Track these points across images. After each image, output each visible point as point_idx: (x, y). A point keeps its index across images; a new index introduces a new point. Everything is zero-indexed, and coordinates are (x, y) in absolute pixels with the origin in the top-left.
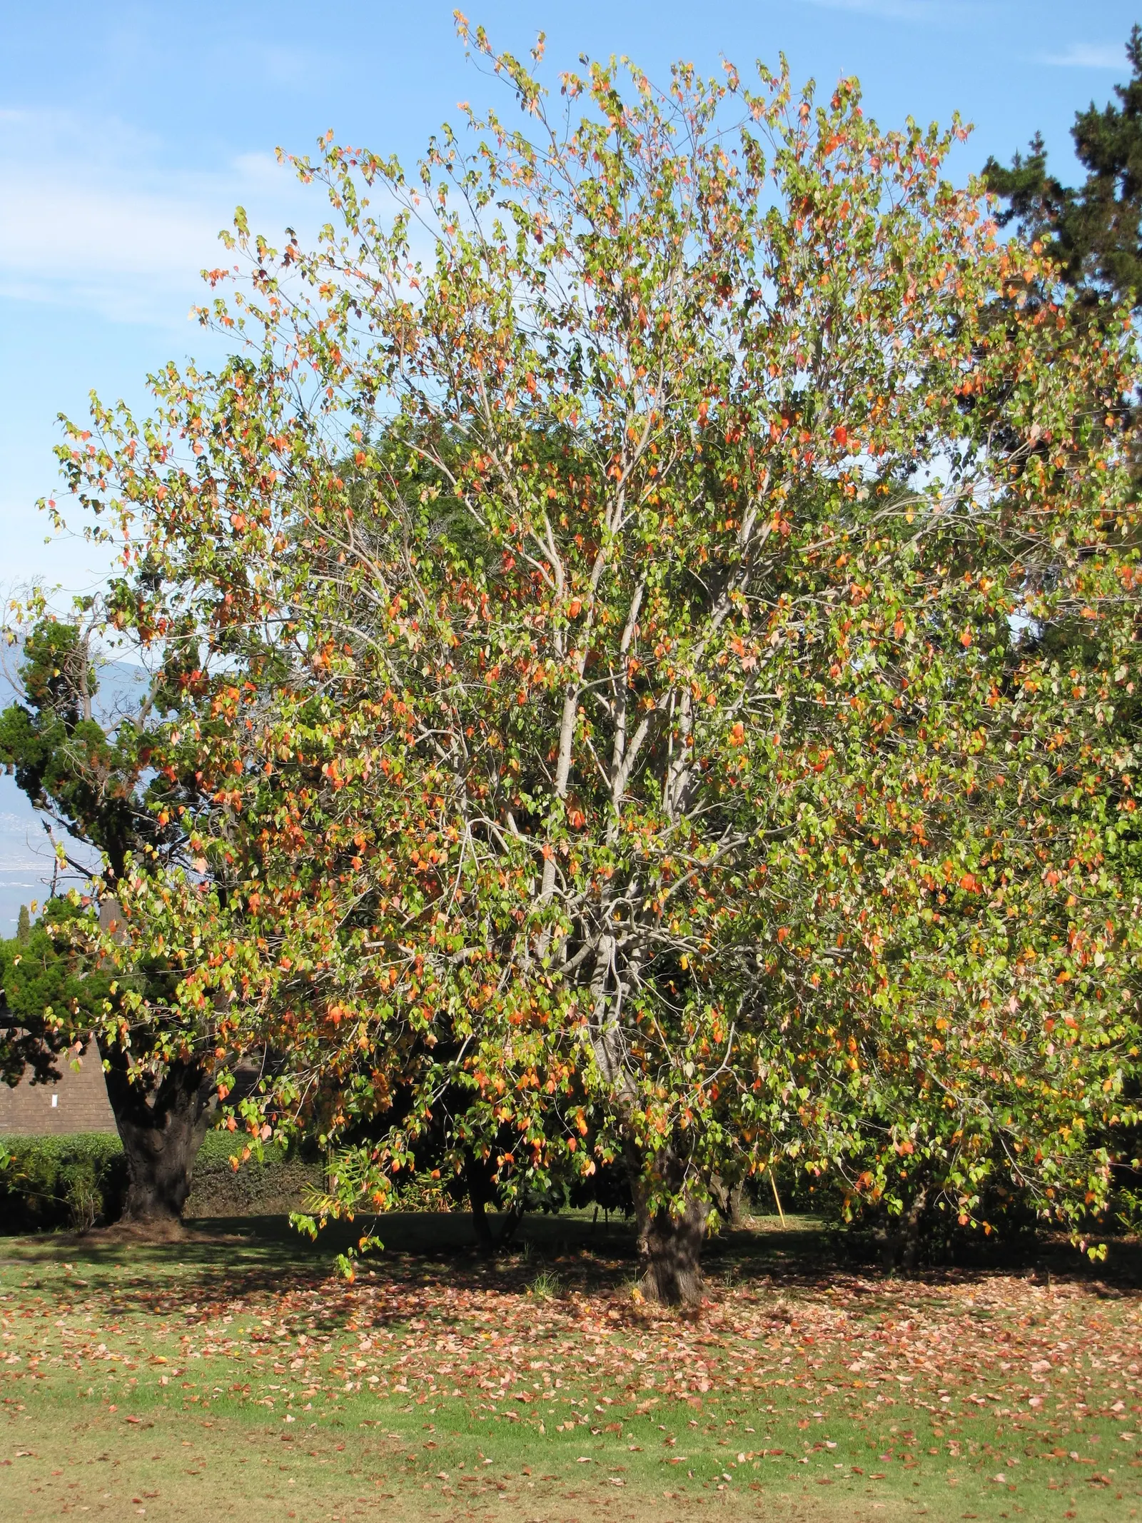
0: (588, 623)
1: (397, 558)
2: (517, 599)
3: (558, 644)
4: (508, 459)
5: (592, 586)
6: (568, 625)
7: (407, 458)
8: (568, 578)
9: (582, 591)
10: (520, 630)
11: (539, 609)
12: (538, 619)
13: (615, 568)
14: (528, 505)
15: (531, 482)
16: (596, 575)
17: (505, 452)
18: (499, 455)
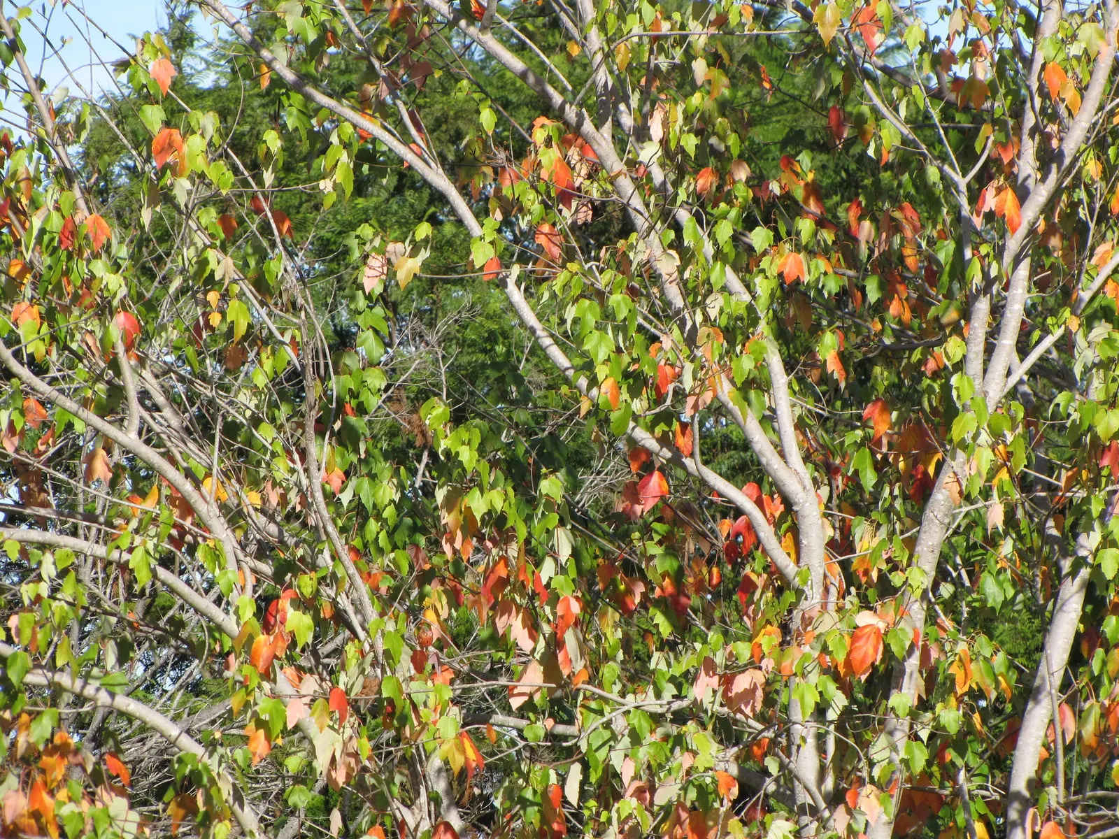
0: (904, 697)
1: (281, 468)
2: (674, 608)
3: (806, 763)
4: (649, 152)
5: (920, 576)
6: (839, 700)
7: (320, 144)
8: (842, 545)
9: (886, 589)
10: (680, 718)
11: (743, 650)
12: (742, 683)
13: (996, 516)
14: (715, 305)
15: (725, 231)
16: (932, 537)
17: (642, 134)
18: (620, 143)
